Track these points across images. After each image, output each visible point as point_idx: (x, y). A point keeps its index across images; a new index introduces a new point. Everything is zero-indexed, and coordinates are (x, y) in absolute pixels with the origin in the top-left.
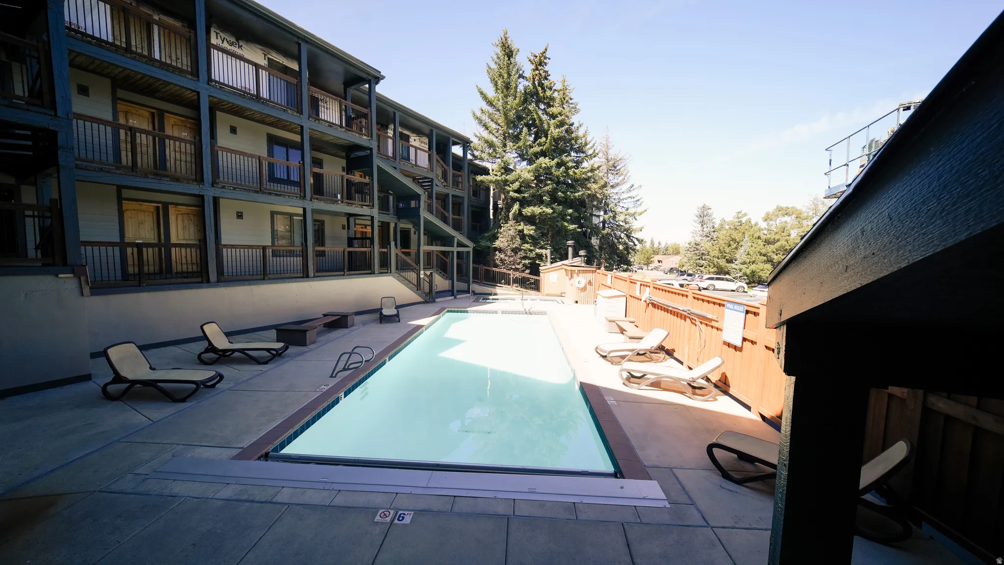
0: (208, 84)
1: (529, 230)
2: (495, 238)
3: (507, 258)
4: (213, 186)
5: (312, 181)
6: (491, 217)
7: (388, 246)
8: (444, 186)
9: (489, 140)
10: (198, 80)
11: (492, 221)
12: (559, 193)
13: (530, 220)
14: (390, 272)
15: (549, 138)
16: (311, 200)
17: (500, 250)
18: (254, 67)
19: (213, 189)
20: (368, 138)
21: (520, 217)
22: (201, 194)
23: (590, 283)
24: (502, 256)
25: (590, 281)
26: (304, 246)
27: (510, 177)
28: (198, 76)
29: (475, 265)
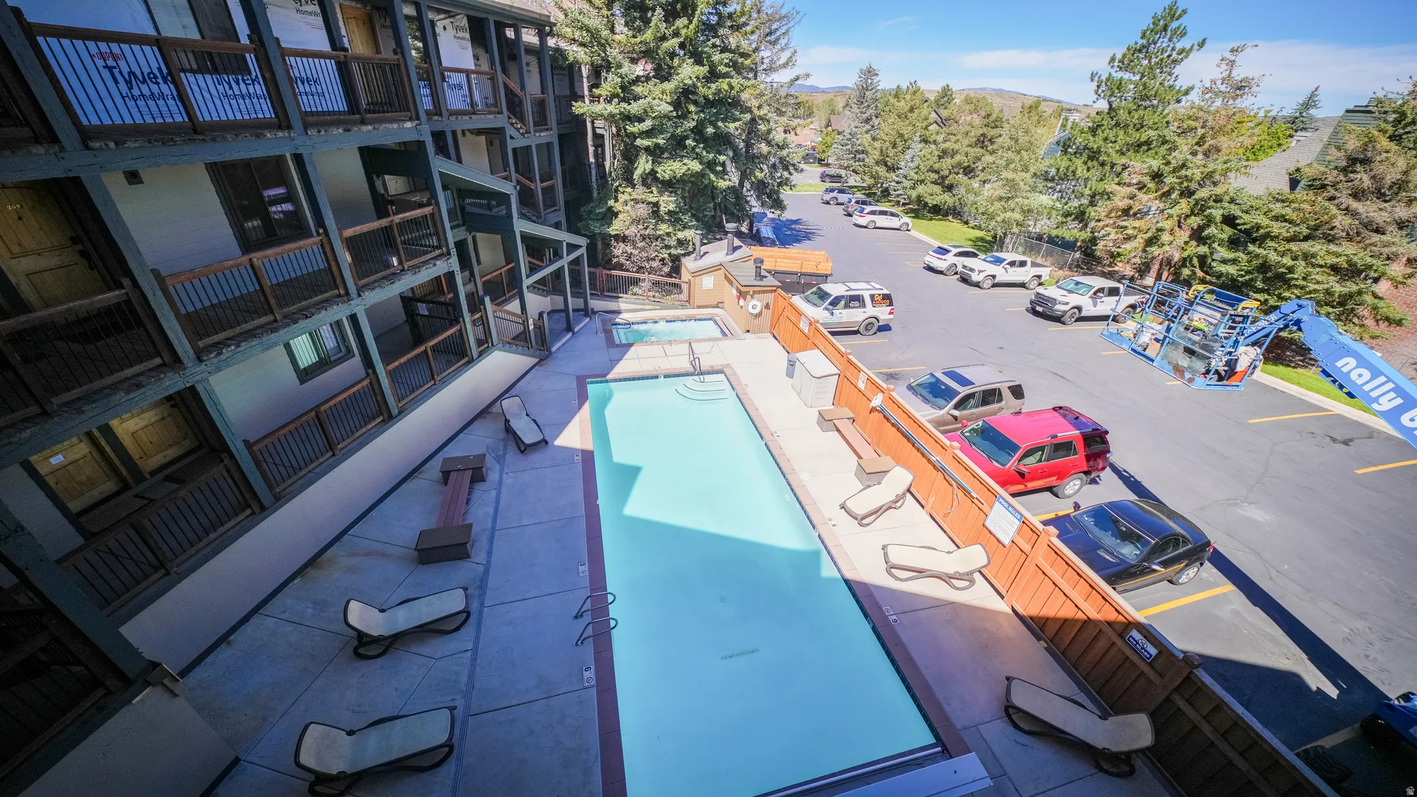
0: (88, 148)
1: (668, 202)
2: (612, 214)
3: (635, 252)
4: (200, 360)
5: (349, 259)
6: (592, 160)
7: (482, 307)
8: (523, 134)
9: (590, 26)
10: (62, 149)
11: (593, 166)
12: (708, 130)
13: (669, 185)
14: (492, 345)
15: (695, 21)
16: (360, 295)
17: (623, 239)
18: (155, 48)
19: (203, 366)
20: (414, 124)
21: (650, 179)
22: (188, 385)
23: (767, 306)
24: (629, 249)
25: (767, 304)
26: (372, 376)
27: (635, 108)
28: (55, 139)
29: (592, 270)
